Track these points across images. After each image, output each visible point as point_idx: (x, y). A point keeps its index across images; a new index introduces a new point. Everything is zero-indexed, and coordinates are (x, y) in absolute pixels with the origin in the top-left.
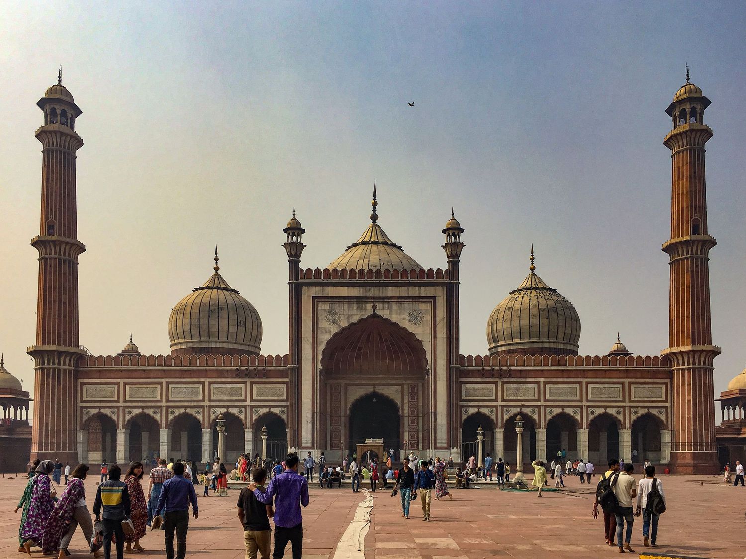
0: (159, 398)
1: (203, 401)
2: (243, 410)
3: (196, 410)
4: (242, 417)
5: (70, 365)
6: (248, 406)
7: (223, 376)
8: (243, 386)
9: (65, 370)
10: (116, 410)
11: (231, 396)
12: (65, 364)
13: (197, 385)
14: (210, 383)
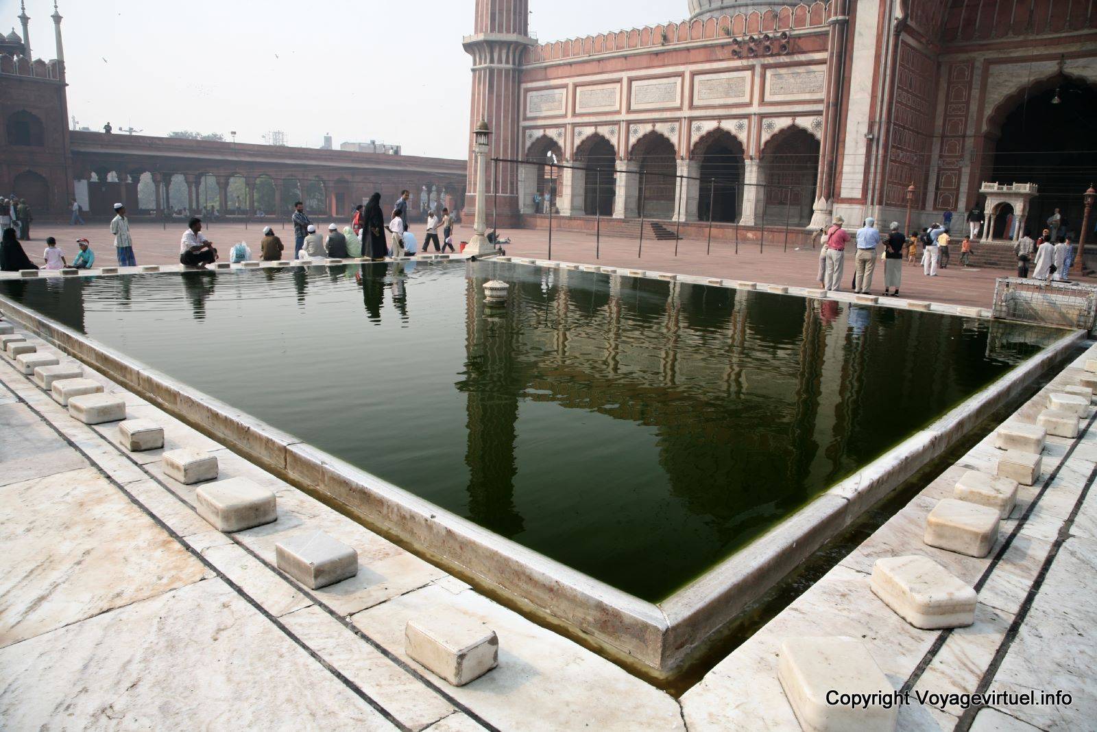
0: (617, 107)
1: (680, 109)
2: (745, 121)
3: (668, 125)
4: (742, 136)
5: (507, 62)
6: (755, 114)
7: (714, 58)
8: (749, 73)
9: (500, 71)
10: (563, 129)
11: (727, 95)
12: (500, 61)
13: (672, 80)
14: (693, 74)
